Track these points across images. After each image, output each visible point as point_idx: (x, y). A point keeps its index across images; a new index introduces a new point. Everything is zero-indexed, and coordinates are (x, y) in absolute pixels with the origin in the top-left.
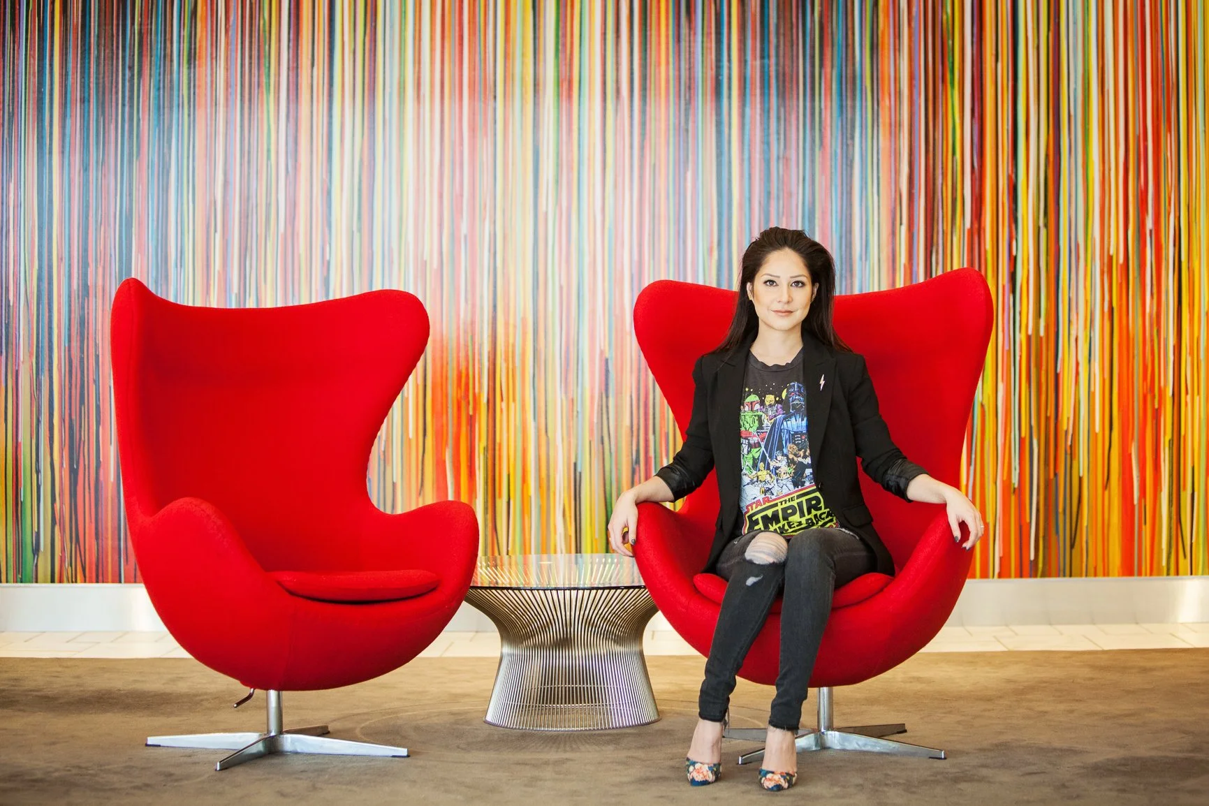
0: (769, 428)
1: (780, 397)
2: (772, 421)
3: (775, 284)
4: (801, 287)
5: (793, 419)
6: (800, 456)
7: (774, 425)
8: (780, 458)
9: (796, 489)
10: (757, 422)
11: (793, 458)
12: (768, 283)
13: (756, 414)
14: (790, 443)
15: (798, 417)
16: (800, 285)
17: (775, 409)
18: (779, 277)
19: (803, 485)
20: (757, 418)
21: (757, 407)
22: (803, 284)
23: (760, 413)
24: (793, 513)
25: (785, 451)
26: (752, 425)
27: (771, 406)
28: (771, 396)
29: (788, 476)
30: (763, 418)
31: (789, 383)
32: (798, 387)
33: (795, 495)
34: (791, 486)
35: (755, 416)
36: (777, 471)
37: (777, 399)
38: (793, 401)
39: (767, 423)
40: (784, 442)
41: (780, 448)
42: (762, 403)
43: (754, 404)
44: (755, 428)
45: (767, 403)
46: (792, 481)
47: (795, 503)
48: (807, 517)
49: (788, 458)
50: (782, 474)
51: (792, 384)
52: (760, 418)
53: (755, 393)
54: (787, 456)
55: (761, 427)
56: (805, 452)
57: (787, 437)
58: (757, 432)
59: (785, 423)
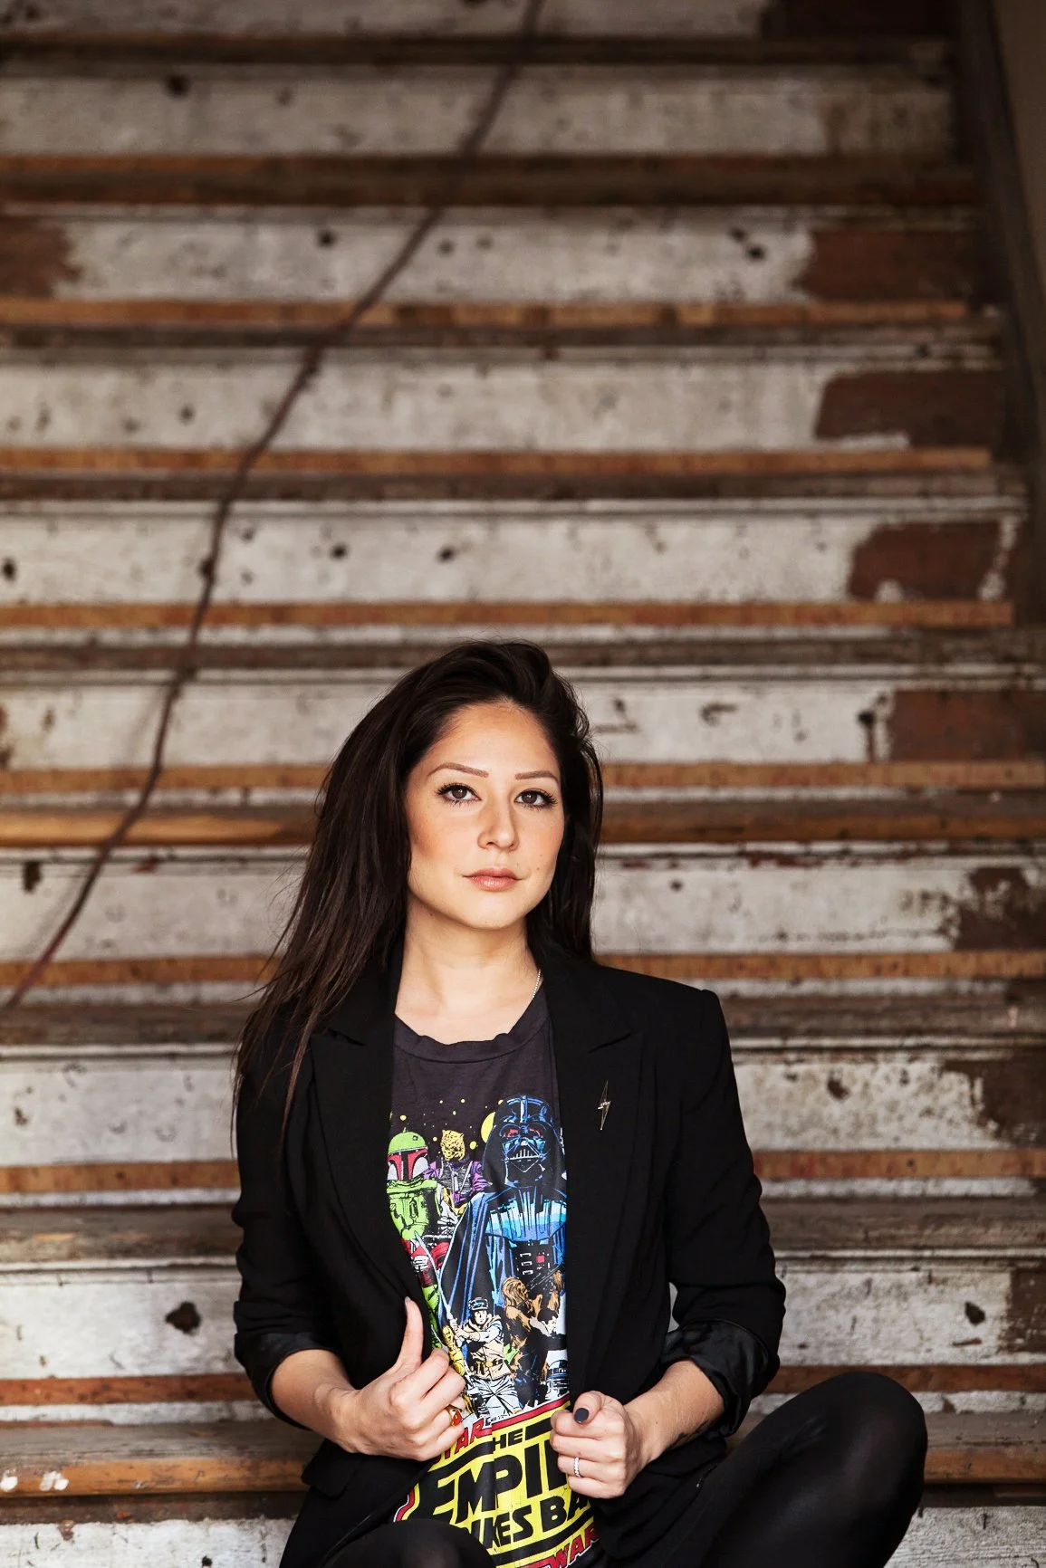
0: (454, 1229)
1: (479, 1139)
2: (462, 1210)
3: (469, 795)
4: (541, 807)
5: (514, 1205)
6: (533, 1314)
7: (466, 1221)
8: (481, 1317)
9: (528, 1408)
10: (423, 1212)
11: (518, 1318)
12: (450, 795)
13: (418, 1186)
14: (508, 1274)
15: (526, 1197)
16: (539, 801)
17: (467, 1175)
18: (483, 774)
19: (542, 1399)
20: (421, 1199)
21: (421, 1165)
22: (548, 801)
23: (429, 1184)
24: (512, 1482)
25: (496, 1296)
26: (409, 1222)
27: (456, 1163)
28: (454, 1133)
29: (505, 1370)
30: (437, 1197)
31: (505, 1099)
32: (531, 1109)
33: (524, 1425)
34: (513, 1401)
35: (417, 1193)
36: (475, 1356)
37: (473, 1145)
38: (512, 1154)
39: (449, 1214)
40: (492, 1272)
41: (485, 1288)
42: (433, 1153)
43: (411, 1158)
44: (420, 1229)
45: (448, 1155)
46: (517, 1387)
47: (518, 1451)
48: (547, 1494)
49: (504, 1319)
50: (489, 1363)
51: (512, 1101)
52: (430, 1195)
53: (412, 1127)
54: (501, 1311)
55: (432, 1227)
56: (544, 1303)
57: (502, 1256)
58: (427, 1241)
59: (494, 1217)
